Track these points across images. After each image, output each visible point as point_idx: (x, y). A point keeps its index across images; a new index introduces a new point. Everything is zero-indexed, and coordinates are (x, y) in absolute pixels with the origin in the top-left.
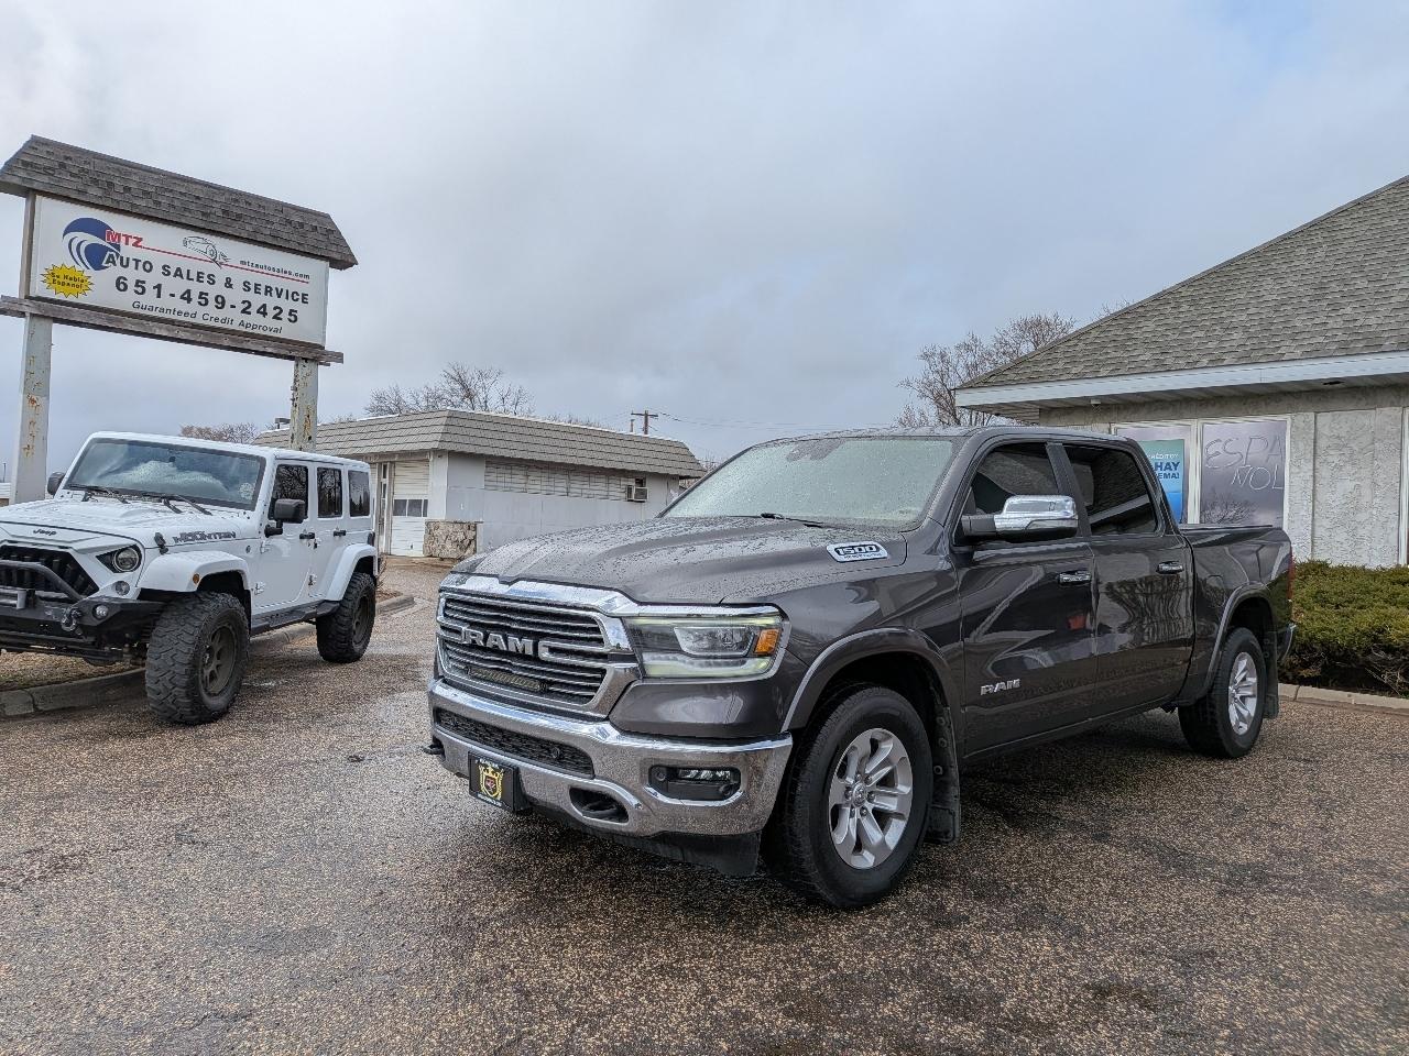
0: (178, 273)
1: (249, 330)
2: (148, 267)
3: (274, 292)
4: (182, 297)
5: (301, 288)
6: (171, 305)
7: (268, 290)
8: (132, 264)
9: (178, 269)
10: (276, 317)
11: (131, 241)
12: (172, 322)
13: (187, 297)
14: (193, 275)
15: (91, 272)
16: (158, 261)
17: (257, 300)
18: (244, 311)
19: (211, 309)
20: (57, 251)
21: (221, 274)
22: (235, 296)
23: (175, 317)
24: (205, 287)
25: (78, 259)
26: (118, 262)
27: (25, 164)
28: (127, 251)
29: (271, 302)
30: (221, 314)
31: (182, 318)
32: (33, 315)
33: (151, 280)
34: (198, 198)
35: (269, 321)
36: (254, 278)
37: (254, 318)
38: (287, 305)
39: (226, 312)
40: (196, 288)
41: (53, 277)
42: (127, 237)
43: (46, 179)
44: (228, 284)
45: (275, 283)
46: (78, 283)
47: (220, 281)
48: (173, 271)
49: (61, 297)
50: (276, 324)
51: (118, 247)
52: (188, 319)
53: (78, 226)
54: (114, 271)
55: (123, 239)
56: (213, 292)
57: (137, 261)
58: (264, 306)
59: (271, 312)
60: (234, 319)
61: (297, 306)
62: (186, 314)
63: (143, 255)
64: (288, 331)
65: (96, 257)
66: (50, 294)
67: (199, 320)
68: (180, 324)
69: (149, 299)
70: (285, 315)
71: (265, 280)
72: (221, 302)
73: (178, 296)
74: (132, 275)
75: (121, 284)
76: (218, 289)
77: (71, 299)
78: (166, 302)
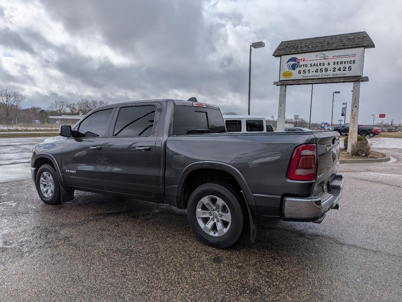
0: (314, 65)
1: (335, 76)
2: (306, 66)
3: (343, 63)
4: (315, 72)
5: (352, 59)
6: (312, 74)
7: (341, 63)
8: (302, 66)
9: (315, 64)
10: (344, 70)
11: (302, 60)
12: (313, 79)
13: (317, 71)
14: (319, 65)
15: (293, 71)
16: (309, 63)
17: (337, 67)
18: (333, 71)
19: (324, 73)
20: (286, 69)
21: (326, 62)
22: (331, 67)
23: (314, 77)
24: (322, 67)
25: (290, 69)
26: (299, 66)
27: (279, 49)
28: (301, 63)
29: (342, 66)
30: (326, 73)
31: (315, 77)
32: (281, 85)
33: (307, 69)
34: (320, 42)
35: (342, 72)
36: (336, 60)
37: (337, 72)
38: (347, 66)
39: (329, 72)
40: (319, 68)
41: (285, 75)
42: (301, 59)
43: (282, 51)
44: (329, 64)
45: (343, 60)
46: (290, 74)
47: (326, 64)
48: (313, 65)
49: (286, 79)
50: (344, 72)
51: (299, 63)
52: (318, 77)
53: (289, 61)
54: (298, 69)
55: (300, 60)
56: (324, 67)
57: (303, 65)
58: (340, 68)
59: (342, 69)
60: (330, 74)
61: (352, 65)
62: (317, 76)
63: (305, 63)
64: (348, 73)
65: (294, 67)
66: (284, 79)
67: (320, 77)
68: (315, 79)
69: (307, 74)
70: (347, 69)
71: (340, 60)
72: (326, 70)
74: (302, 69)
75: (300, 72)
76: (326, 66)
77: (288, 79)
78: (311, 74)
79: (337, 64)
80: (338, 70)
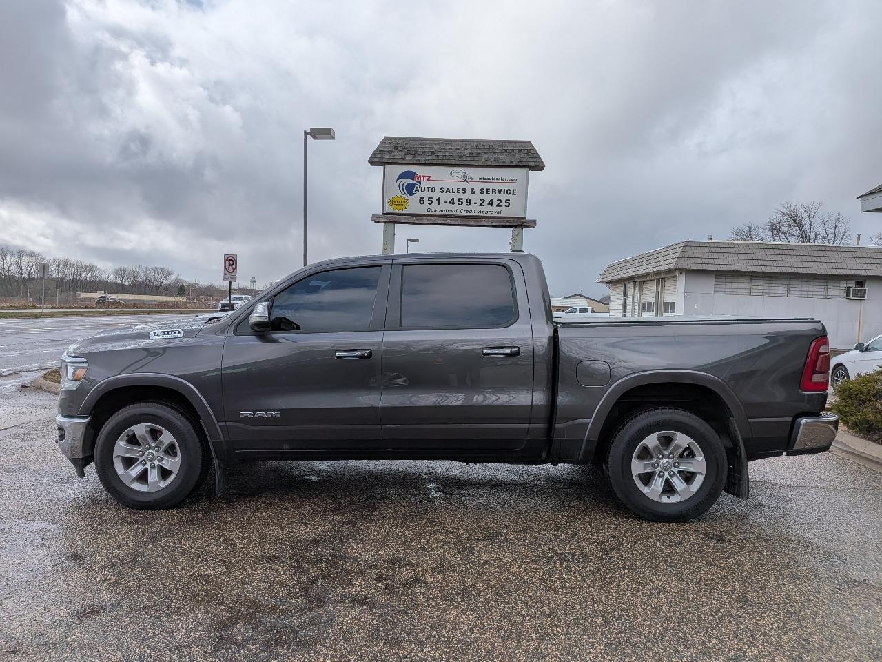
0: (448, 190)
1: (484, 215)
2: (434, 189)
3: (497, 192)
4: (450, 203)
5: (511, 187)
6: (445, 208)
7: (494, 191)
8: (426, 189)
9: (448, 189)
10: (498, 205)
11: (426, 178)
12: (445, 216)
13: (452, 202)
14: (455, 190)
15: (408, 197)
16: (438, 186)
17: (487, 198)
18: (481, 205)
19: (464, 206)
20: (396, 192)
21: (469, 188)
22: (476, 198)
23: (447, 213)
24: (461, 195)
25: (402, 190)
26: (420, 190)
27: (381, 151)
28: (424, 184)
29: (495, 197)
30: (469, 208)
31: (450, 213)
32: (386, 222)
33: (435, 196)
34: (458, 149)
35: (494, 208)
36: (485, 186)
37: (487, 208)
38: (503, 197)
39: (472, 207)
40: (456, 196)
41: (392, 203)
42: (424, 177)
43: (388, 156)
44: (473, 192)
45: (497, 186)
46: (403, 203)
47: (468, 190)
48: (445, 190)
49: (396, 211)
50: (498, 209)
51: (420, 183)
52: (453, 213)
53: (402, 176)
54: (418, 195)
55: (422, 178)
56: (465, 197)
57: (428, 188)
58: (492, 200)
59: (495, 203)
60: (476, 209)
61: (510, 197)
62: (452, 211)
63: (431, 184)
64: (505, 212)
65: (410, 190)
66: (392, 211)
67: (458, 213)
68: (450, 216)
69: (435, 206)
70: (503, 204)
71: (491, 186)
72: (469, 202)
73: (448, 202)
74: (426, 195)
75: (421, 201)
76: (468, 195)
77: (401, 212)
78: (443, 206)
79: (487, 193)
80: (489, 204)
